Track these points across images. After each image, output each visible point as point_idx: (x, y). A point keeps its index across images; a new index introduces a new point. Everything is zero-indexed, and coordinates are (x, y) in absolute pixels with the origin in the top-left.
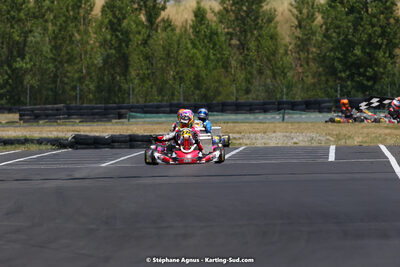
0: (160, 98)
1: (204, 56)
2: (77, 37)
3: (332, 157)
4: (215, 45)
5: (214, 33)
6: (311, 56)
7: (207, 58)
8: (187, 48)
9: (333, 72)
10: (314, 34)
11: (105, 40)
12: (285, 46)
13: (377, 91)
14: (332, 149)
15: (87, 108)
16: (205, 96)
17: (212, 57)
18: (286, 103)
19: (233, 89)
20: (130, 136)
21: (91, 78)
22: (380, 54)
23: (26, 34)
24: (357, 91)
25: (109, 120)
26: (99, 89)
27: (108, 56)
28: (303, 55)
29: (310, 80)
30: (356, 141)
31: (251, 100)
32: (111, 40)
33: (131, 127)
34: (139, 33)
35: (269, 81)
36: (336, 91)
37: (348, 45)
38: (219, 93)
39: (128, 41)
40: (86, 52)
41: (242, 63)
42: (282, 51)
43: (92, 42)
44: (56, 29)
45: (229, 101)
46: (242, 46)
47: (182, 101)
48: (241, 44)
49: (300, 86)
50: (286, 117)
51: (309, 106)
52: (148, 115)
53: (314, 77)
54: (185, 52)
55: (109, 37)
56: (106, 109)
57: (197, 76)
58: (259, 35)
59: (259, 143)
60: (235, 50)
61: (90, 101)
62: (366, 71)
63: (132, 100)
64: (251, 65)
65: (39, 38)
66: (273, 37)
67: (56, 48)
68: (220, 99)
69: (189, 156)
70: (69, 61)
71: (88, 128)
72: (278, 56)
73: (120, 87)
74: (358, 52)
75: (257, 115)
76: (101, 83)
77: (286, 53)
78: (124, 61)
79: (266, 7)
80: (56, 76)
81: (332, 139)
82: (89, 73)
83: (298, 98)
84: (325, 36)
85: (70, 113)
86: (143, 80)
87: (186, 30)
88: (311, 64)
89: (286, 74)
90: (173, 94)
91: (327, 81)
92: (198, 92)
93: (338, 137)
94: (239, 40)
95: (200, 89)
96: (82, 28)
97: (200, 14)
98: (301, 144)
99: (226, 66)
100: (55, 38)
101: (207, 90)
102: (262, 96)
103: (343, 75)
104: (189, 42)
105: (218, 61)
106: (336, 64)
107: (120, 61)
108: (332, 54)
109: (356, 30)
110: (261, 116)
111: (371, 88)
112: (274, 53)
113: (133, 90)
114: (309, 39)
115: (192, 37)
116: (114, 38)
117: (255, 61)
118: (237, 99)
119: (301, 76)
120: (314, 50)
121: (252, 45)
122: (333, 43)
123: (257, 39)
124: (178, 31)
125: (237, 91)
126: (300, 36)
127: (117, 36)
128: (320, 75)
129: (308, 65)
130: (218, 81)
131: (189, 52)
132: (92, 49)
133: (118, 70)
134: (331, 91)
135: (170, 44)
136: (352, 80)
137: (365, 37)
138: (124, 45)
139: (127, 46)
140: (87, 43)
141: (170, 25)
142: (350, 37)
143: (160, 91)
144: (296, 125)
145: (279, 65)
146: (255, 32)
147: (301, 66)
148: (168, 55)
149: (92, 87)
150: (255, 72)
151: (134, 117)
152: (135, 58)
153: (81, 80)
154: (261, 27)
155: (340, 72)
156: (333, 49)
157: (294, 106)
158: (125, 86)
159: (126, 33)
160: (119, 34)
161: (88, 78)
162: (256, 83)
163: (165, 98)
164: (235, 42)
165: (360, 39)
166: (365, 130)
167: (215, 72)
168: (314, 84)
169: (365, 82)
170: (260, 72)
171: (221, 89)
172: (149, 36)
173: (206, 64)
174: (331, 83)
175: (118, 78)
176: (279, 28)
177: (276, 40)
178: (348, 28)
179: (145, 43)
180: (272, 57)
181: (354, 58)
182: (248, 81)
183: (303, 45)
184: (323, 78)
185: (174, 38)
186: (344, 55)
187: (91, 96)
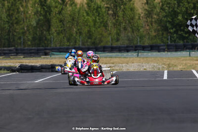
0: (68, 44)
1: (93, 20)
2: (22, 9)
3: (165, 77)
4: (99, 14)
5: (99, 7)
6: (153, 20)
7: (95, 21)
8: (83, 16)
9: (166, 29)
10: (155, 7)
11: (37, 11)
12: (139, 14)
13: (191, 39)
14: (166, 72)
15: (27, 49)
16: (94, 43)
17: (98, 21)
18: (140, 46)
19: (110, 38)
20: (51, 65)
21: (29, 32)
24: (180, 39)
25: (40, 57)
26: (34, 39)
27: (39, 20)
28: (149, 20)
29: (153, 34)
30: (179, 68)
31: (119, 45)
32: (41, 11)
33: (52, 60)
34: (56, 7)
35: (130, 34)
36: (168, 39)
37: (175, 14)
38: (102, 42)
39: (50, 11)
40: (26, 18)
41: (115, 24)
42: (137, 17)
43: (30, 12)
44: (10, 5)
45: (107, 45)
46: (115, 14)
47: (81, 46)
48: (114, 13)
49: (147, 37)
50: (140, 54)
51: (153, 48)
52: (62, 53)
53: (155, 32)
54: (83, 18)
55: (39, 9)
56: (38, 50)
57: (89, 31)
58: (124, 8)
59: (125, 69)
60: (111, 16)
61: (29, 46)
62: (184, 28)
63: (53, 45)
64: (120, 25)
66: (132, 9)
67: (9, 15)
68: (102, 44)
69: (97, 80)
70: (17, 23)
71: (28, 61)
72: (135, 20)
73: (46, 38)
74: (180, 17)
75: (123, 54)
76: (35, 35)
77: (139, 19)
78: (48, 23)
80: (9, 31)
81: (165, 67)
82: (28, 30)
83: (146, 44)
84: (161, 9)
85: (17, 53)
86: (58, 34)
87: (83, 6)
88: (153, 24)
89: (139, 30)
90: (76, 42)
91: (163, 34)
92: (90, 40)
93: (169, 66)
94: (113, 11)
95: (91, 39)
96: (24, 4)
98: (148, 70)
99: (106, 26)
100: (9, 10)
101: (95, 39)
102: (126, 43)
103: (172, 31)
104: (85, 12)
105: (101, 23)
106: (168, 25)
107: (45, 23)
108: (165, 19)
109: (179, 6)
110: (125, 54)
111: (187, 38)
112: (132, 19)
113: (53, 39)
114: (152, 10)
115: (87, 10)
116: (42, 10)
117: (122, 23)
118: (112, 44)
119: (148, 31)
120: (155, 16)
121: (120, 14)
122: (166, 13)
123: (123, 11)
124: (78, 6)
125: (112, 40)
126: (148, 9)
127: (44, 9)
128: (159, 31)
129: (152, 25)
130: (101, 34)
131: (85, 18)
132: (30, 16)
133: (45, 28)
134: (165, 40)
135: (74, 13)
136: (177, 34)
137: (184, 9)
138: (48, 14)
139: (50, 14)
140: (27, 12)
141: (74, 3)
142: (176, 9)
143: (69, 40)
144: (145, 59)
145: (136, 25)
146: (122, 6)
147: (148, 25)
148: (73, 19)
149: (30, 37)
150: (122, 29)
151: (53, 55)
152: (54, 21)
153: (24, 33)
154: (125, 4)
155: (170, 29)
156: (165, 16)
157: (144, 48)
158: (49, 37)
159: (49, 7)
160: (45, 8)
161: (28, 33)
162: (122, 35)
163: (71, 44)
164: (110, 12)
165: (181, 11)
166: (184, 62)
167: (99, 29)
168: (155, 36)
169: (184, 35)
170: (125, 29)
171: (103, 39)
172: (62, 9)
173: (95, 25)
174: (165, 35)
175: (45, 33)
176: (135, 4)
177: (134, 11)
178: (175, 4)
179: (60, 13)
180: (131, 21)
181: (178, 21)
182: (118, 34)
183: (149, 14)
184: (161, 32)
185: (76, 10)
186: (172, 19)
187: (29, 43)
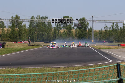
2: (50, 34)
5: (66, 33)
9: (79, 38)
22: (85, 36)
23: (44, 33)
32: (54, 34)
42: (73, 36)
65: (46, 34)
66: (73, 34)
70: (49, 36)
78: (55, 36)
79: (72, 31)
82: (51, 38)
84: (78, 34)
96: (51, 32)
97: (64, 31)
99: (67, 37)
100: (48, 34)
104: (63, 34)
108: (79, 36)
135: (61, 35)
142: (81, 34)
152: (57, 36)
154: (71, 33)
159: (56, 33)
165: (83, 34)
183: (76, 35)
186: (81, 36)
